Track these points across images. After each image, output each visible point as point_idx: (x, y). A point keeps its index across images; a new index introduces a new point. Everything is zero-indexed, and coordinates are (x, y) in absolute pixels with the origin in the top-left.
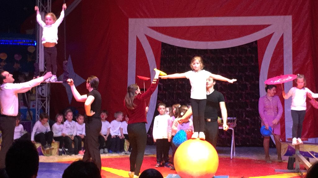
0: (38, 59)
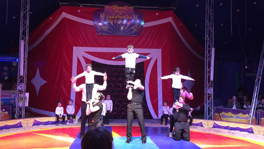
0: (19, 68)
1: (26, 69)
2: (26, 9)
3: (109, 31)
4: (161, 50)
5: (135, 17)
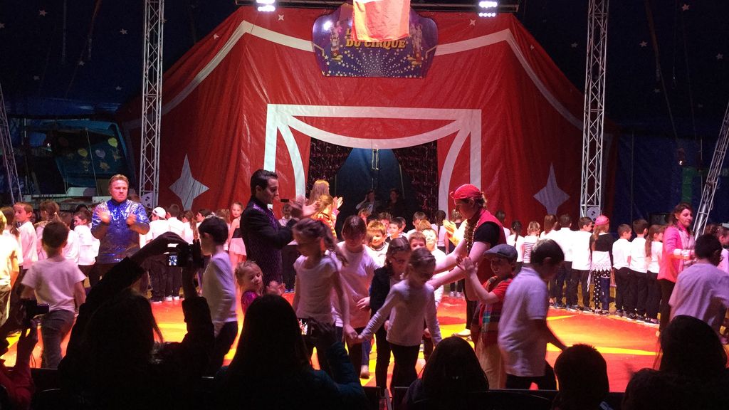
2: (157, 18)
3: (350, 67)
4: (480, 111)
5: (414, 31)
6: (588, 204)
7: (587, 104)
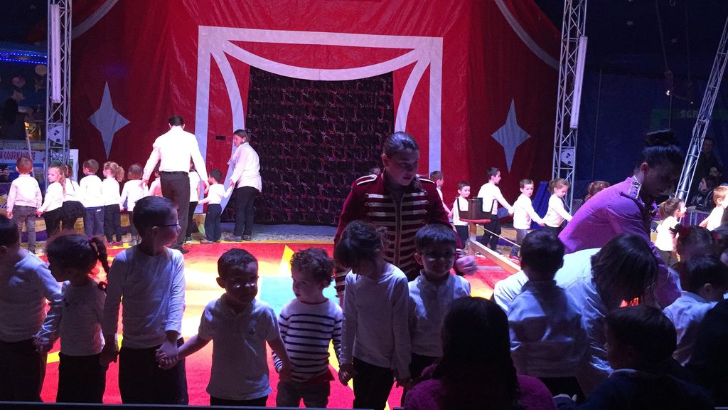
0: (50, 83)
1: (68, 85)
4: (441, 39)
6: (562, 145)
7: (565, 32)
